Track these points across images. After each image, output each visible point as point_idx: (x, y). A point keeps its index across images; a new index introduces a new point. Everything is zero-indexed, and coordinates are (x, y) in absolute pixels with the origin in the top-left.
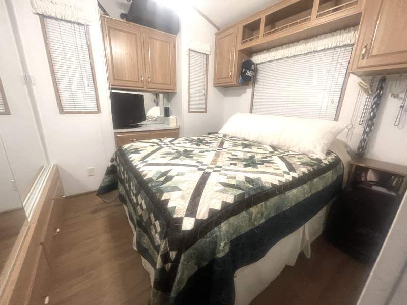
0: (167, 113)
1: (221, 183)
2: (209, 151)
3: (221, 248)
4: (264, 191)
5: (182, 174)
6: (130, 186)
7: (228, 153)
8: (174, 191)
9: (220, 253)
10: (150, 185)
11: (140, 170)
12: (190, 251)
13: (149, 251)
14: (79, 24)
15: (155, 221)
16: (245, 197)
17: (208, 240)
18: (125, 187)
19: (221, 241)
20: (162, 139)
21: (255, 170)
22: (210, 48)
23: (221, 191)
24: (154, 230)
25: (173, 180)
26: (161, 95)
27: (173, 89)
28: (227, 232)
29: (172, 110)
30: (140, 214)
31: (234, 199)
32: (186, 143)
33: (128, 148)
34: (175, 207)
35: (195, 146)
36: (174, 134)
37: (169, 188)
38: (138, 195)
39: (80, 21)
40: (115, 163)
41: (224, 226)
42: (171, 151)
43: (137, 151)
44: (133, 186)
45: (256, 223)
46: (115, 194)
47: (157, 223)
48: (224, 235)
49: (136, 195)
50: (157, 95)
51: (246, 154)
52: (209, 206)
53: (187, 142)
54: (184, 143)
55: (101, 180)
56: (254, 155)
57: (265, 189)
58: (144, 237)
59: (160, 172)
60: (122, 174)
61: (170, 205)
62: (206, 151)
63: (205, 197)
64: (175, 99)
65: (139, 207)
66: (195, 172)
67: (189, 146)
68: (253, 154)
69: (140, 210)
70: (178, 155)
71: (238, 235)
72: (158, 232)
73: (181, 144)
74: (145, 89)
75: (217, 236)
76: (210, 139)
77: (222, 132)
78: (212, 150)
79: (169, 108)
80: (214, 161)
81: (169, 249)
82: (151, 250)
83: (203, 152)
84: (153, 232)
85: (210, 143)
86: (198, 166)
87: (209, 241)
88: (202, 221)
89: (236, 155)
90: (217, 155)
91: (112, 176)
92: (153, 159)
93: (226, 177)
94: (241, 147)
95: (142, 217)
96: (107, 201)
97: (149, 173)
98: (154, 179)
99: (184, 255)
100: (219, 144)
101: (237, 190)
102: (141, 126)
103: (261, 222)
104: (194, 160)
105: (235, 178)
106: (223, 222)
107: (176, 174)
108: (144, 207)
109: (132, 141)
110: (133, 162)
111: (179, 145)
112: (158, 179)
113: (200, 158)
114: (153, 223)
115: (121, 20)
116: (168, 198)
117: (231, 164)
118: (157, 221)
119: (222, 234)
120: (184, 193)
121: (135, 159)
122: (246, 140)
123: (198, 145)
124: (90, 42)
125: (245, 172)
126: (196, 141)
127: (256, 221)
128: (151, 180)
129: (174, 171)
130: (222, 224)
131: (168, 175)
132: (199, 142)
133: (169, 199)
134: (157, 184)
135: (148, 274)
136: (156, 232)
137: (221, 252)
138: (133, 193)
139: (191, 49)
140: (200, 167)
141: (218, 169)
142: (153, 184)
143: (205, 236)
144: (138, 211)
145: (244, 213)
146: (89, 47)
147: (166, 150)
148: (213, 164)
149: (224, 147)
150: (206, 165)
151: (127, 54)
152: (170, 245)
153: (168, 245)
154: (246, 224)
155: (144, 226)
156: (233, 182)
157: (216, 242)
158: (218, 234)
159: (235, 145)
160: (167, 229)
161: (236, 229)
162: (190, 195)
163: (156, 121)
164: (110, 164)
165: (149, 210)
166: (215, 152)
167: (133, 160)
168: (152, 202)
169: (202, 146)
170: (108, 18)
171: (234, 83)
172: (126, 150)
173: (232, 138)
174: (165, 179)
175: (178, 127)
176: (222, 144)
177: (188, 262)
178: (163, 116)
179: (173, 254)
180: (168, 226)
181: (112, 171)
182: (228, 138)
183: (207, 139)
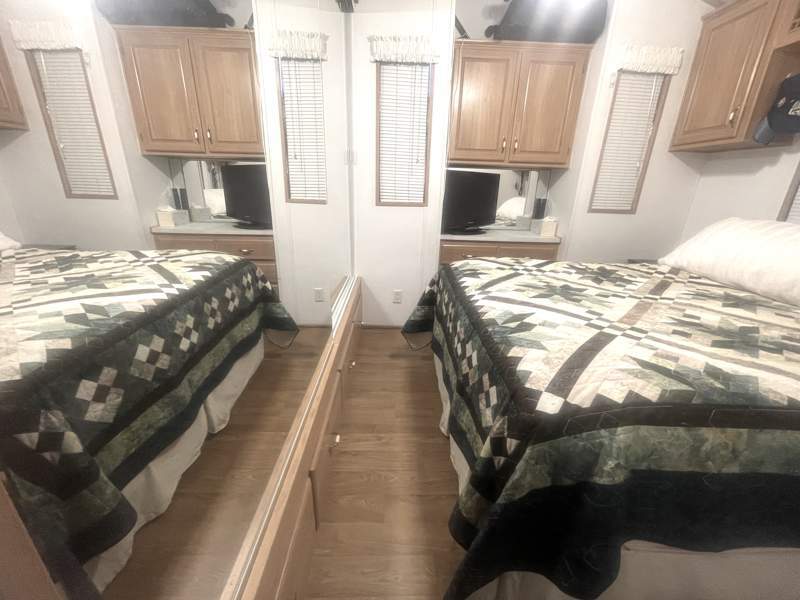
0: (539, 210)
1: (635, 359)
2: (624, 297)
3: (607, 468)
4: (756, 407)
5: (553, 326)
6: (455, 328)
7: (671, 308)
8: (532, 347)
9: (601, 477)
10: (490, 330)
11: (477, 304)
12: (544, 446)
13: (468, 436)
14: (424, 64)
15: (491, 386)
16: (694, 402)
17: (581, 443)
18: (445, 329)
19: (609, 455)
20: (521, 260)
21: (747, 358)
22: (679, 58)
23: (631, 372)
24: (484, 401)
25: (533, 330)
26: (534, 175)
27: (562, 161)
28: (628, 447)
29: (552, 205)
30: (464, 372)
31: (661, 396)
32: (570, 273)
33: (460, 267)
34: (530, 373)
35: (589, 282)
36: (548, 252)
37: (524, 343)
38: (467, 342)
39: (426, 60)
40: (435, 288)
41: (623, 435)
42: (535, 282)
43: (474, 274)
44: (461, 327)
45: (710, 463)
46: (426, 338)
47: (493, 391)
48: (619, 448)
49: (464, 343)
50: (524, 174)
51: (731, 320)
52: (598, 388)
53: (573, 271)
54: (564, 272)
55: (412, 311)
56: (758, 328)
57: (759, 403)
58: (465, 412)
59: (511, 313)
60: (444, 308)
61: (521, 367)
62: (614, 296)
63: (593, 372)
64: (563, 183)
65: (465, 361)
66: (580, 327)
67: (574, 279)
68: (756, 325)
69: (466, 365)
70: (550, 291)
71: (653, 467)
72: (492, 404)
73: (559, 273)
74: (506, 164)
75: (601, 445)
76: (631, 273)
77: (669, 261)
78: (631, 296)
79: (545, 200)
80: (630, 318)
81: (506, 434)
82: (472, 434)
83: (607, 297)
84: (482, 405)
85: (630, 282)
86: (590, 319)
87: (584, 446)
88: (578, 409)
89: (698, 318)
90: (641, 308)
91: (427, 308)
92: (500, 291)
93: (653, 352)
94: (720, 303)
95: (468, 379)
96: (414, 346)
97: (492, 310)
98: (500, 322)
99: (532, 449)
100: (652, 287)
101: (674, 382)
102: (484, 233)
103: (725, 470)
104: (581, 306)
105: (676, 359)
106: (622, 426)
107: (541, 322)
108: (475, 362)
109: (465, 258)
110: (466, 290)
111: (552, 274)
112: (504, 323)
113: (596, 306)
114: (486, 389)
115: (487, 40)
116: (519, 356)
117: (675, 332)
118: (494, 387)
119: (615, 445)
120: (550, 356)
121: (470, 285)
122: (743, 289)
123: (598, 280)
124: (432, 93)
125: (711, 355)
126: (593, 272)
127: (713, 461)
128: (493, 322)
129: (537, 317)
130: (619, 429)
131: (525, 321)
132: (602, 275)
133: (521, 358)
134: (503, 330)
135: (457, 475)
136: (488, 405)
137: (604, 475)
138: (459, 339)
139: (625, 67)
140: (592, 322)
141: (636, 334)
142: (496, 329)
143: (578, 435)
144: (463, 368)
145: (681, 431)
146: (429, 100)
147: (526, 279)
148: (625, 323)
149: (666, 294)
150: (607, 321)
151: (486, 100)
152: (508, 428)
153: (506, 427)
154: (681, 455)
155: (466, 394)
156: (671, 366)
157: (597, 455)
158: (606, 442)
159: (699, 295)
160: (510, 401)
161: (652, 454)
162: (563, 362)
163: (513, 225)
164: (428, 288)
165: (481, 368)
166: (637, 301)
167: (467, 287)
168: (491, 357)
169: (608, 286)
170: (465, 43)
171: (740, 139)
172: (456, 268)
173: (695, 278)
174: (518, 326)
175: (558, 241)
176: (662, 286)
177: (537, 463)
178: (529, 215)
179: (511, 444)
180: (513, 397)
181: (429, 300)
182: (682, 276)
183: (622, 273)
